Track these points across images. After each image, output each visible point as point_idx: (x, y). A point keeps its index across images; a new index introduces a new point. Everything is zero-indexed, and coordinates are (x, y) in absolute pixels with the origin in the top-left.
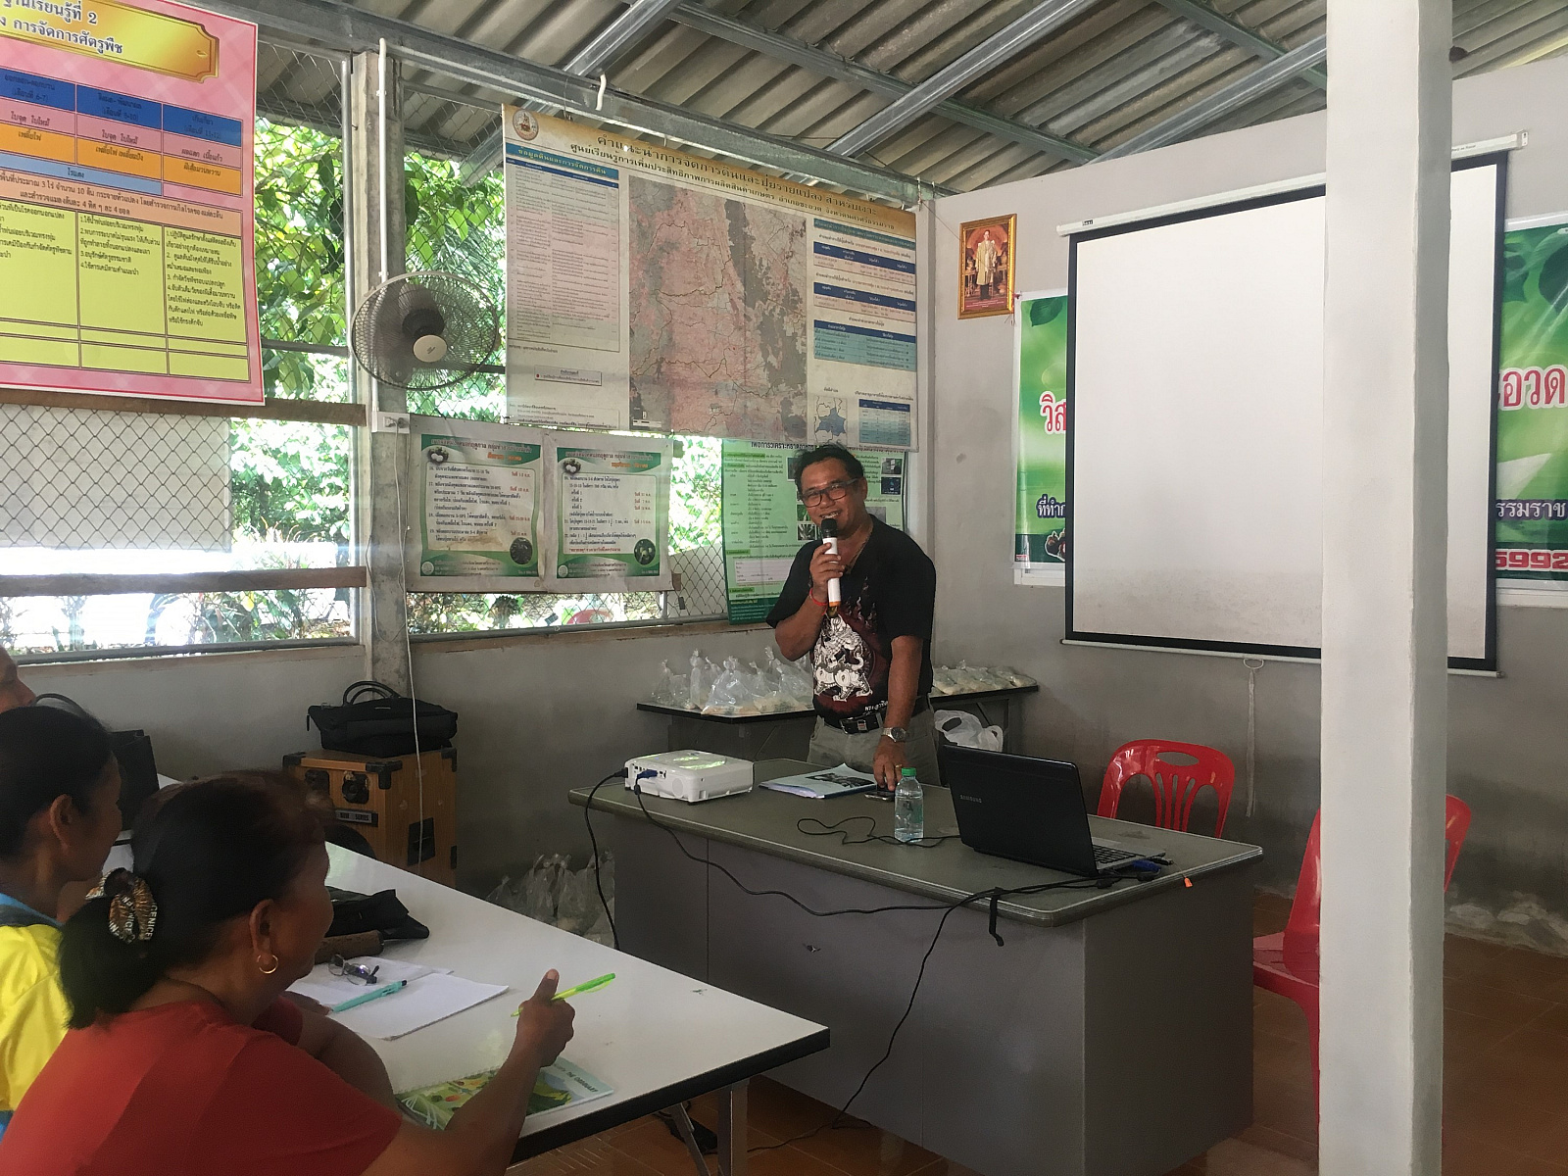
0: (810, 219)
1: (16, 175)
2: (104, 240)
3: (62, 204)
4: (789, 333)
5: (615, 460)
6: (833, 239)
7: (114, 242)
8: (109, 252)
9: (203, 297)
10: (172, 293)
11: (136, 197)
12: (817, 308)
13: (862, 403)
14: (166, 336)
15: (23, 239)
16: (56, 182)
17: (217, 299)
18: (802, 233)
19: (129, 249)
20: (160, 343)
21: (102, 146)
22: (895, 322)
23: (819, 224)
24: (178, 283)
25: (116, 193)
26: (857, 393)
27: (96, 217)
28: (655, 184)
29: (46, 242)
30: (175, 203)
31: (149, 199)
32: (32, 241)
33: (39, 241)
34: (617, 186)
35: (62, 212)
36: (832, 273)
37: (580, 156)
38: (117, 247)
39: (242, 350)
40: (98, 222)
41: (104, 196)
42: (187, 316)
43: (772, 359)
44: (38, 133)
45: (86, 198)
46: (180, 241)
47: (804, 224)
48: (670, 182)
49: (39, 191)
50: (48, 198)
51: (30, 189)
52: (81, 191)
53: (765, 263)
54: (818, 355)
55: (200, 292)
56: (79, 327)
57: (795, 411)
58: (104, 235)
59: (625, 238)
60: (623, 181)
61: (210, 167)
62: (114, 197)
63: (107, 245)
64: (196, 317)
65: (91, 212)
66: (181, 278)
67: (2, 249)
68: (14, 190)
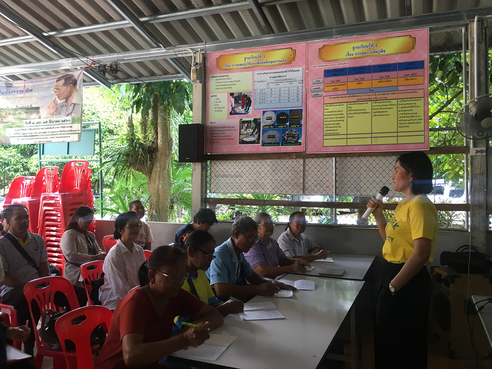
1: (356, 95)
2: (379, 107)
3: (368, 100)
7: (382, 107)
10: (400, 119)
11: (389, 93)
14: (397, 132)
15: (357, 112)
16: (366, 94)
17: (414, 118)
19: (387, 108)
20: (396, 134)
21: (379, 81)
24: (402, 116)
25: (383, 93)
27: (377, 101)
29: (363, 111)
30: (402, 92)
31: (393, 92)
32: (359, 112)
33: (361, 111)
35: (367, 102)
38: (383, 109)
39: (423, 133)
40: (378, 103)
41: (379, 95)
42: (404, 125)
44: (361, 82)
45: (374, 96)
46: (403, 103)
49: (361, 98)
50: (364, 99)
51: (359, 98)
52: (373, 95)
55: (409, 117)
56: (371, 133)
58: (379, 106)
61: (413, 78)
62: (383, 94)
63: (380, 109)
64: (407, 125)
65: (376, 100)
66: (403, 114)
67: (351, 115)
68: (355, 99)
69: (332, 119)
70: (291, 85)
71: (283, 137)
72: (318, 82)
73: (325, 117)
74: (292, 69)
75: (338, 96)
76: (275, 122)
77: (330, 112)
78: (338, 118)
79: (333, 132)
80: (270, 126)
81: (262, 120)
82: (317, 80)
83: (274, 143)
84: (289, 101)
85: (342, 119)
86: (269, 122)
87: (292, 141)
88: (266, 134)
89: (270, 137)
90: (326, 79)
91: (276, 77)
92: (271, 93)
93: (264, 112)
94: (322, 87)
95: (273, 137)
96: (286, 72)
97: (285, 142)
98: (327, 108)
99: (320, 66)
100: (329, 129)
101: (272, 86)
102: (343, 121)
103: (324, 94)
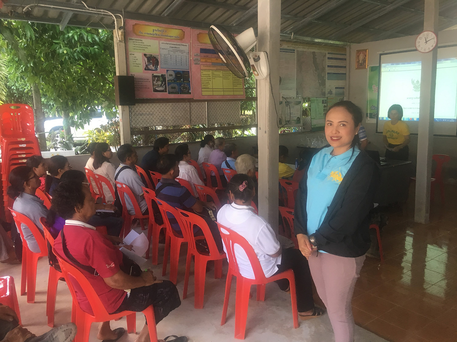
0: (327, 52)
4: (323, 76)
5: (294, 103)
6: (331, 56)
8: (226, 76)
9: (237, 82)
10: (234, 82)
12: (328, 70)
13: (336, 88)
14: (233, 89)
17: (239, 82)
18: (325, 56)
19: (228, 75)
20: (232, 90)
22: (342, 71)
23: (329, 53)
24: (234, 80)
26: (335, 86)
28: (301, 51)
32: (217, 76)
34: (294, 52)
35: (220, 71)
36: (330, 63)
37: (289, 48)
39: (242, 90)
40: (225, 72)
42: (235, 85)
43: (320, 81)
45: (223, 68)
47: (326, 54)
48: (303, 50)
50: (219, 69)
53: (319, 63)
54: (328, 79)
56: (223, 89)
57: (324, 91)
58: (225, 74)
59: (296, 62)
60: (295, 52)
64: (237, 85)
65: (224, 70)
66: (235, 79)
67: (214, 78)
68: (215, 68)
69: (205, 79)
70: (182, 55)
71: (180, 88)
72: (197, 55)
73: (202, 77)
74: (183, 44)
75: (208, 66)
76: (175, 78)
77: (204, 75)
78: (208, 78)
79: (206, 87)
80: (172, 80)
81: (166, 76)
82: (197, 54)
83: (176, 92)
84: (182, 65)
85: (210, 79)
86: (171, 78)
87: (186, 91)
88: (170, 86)
89: (173, 88)
90: (201, 54)
91: (173, 47)
92: (171, 58)
93: (167, 71)
94: (199, 59)
95: (174, 88)
96: (179, 45)
97: (182, 92)
98: (202, 72)
99: (198, 45)
100: (204, 85)
101: (172, 53)
102: (210, 80)
103: (201, 63)
